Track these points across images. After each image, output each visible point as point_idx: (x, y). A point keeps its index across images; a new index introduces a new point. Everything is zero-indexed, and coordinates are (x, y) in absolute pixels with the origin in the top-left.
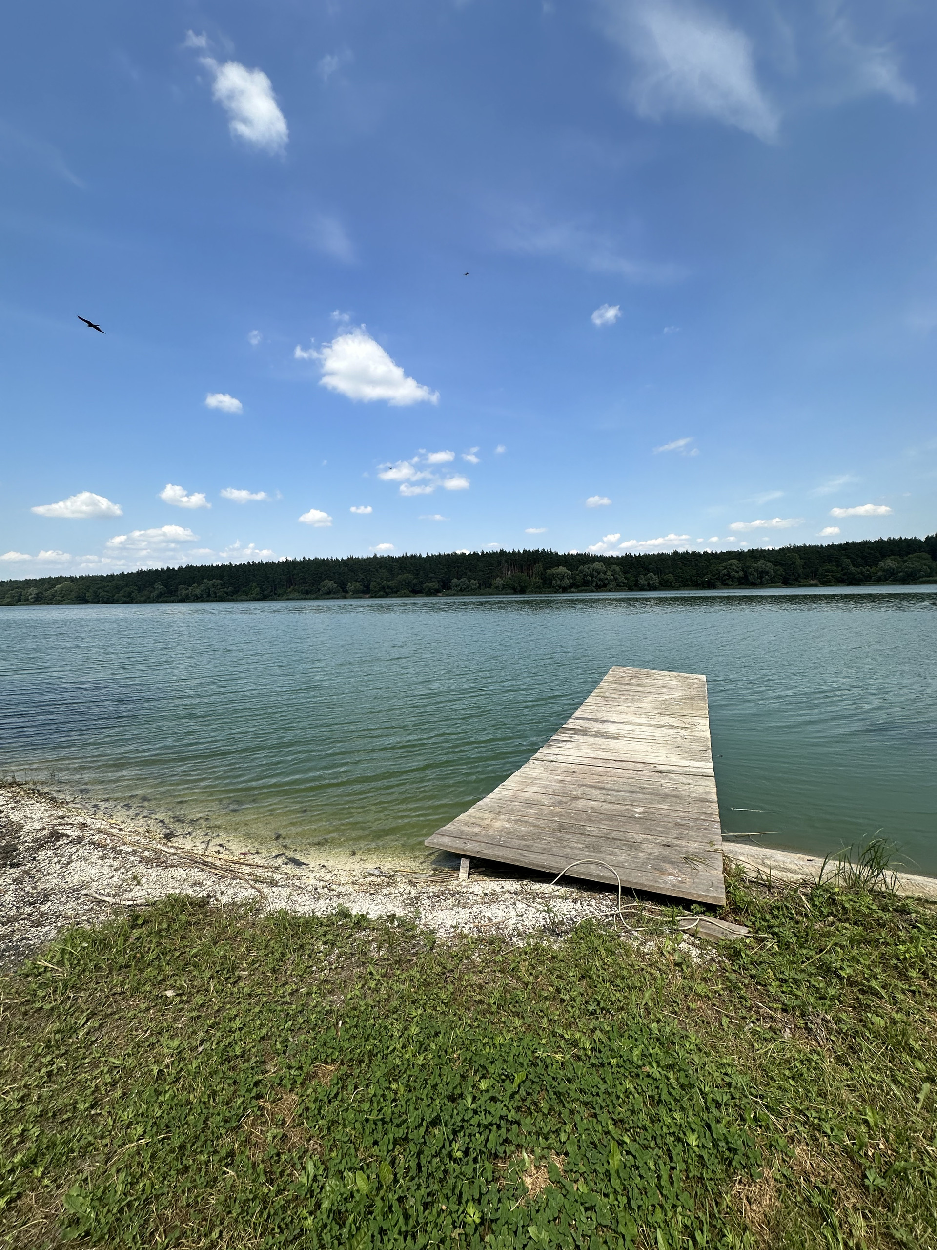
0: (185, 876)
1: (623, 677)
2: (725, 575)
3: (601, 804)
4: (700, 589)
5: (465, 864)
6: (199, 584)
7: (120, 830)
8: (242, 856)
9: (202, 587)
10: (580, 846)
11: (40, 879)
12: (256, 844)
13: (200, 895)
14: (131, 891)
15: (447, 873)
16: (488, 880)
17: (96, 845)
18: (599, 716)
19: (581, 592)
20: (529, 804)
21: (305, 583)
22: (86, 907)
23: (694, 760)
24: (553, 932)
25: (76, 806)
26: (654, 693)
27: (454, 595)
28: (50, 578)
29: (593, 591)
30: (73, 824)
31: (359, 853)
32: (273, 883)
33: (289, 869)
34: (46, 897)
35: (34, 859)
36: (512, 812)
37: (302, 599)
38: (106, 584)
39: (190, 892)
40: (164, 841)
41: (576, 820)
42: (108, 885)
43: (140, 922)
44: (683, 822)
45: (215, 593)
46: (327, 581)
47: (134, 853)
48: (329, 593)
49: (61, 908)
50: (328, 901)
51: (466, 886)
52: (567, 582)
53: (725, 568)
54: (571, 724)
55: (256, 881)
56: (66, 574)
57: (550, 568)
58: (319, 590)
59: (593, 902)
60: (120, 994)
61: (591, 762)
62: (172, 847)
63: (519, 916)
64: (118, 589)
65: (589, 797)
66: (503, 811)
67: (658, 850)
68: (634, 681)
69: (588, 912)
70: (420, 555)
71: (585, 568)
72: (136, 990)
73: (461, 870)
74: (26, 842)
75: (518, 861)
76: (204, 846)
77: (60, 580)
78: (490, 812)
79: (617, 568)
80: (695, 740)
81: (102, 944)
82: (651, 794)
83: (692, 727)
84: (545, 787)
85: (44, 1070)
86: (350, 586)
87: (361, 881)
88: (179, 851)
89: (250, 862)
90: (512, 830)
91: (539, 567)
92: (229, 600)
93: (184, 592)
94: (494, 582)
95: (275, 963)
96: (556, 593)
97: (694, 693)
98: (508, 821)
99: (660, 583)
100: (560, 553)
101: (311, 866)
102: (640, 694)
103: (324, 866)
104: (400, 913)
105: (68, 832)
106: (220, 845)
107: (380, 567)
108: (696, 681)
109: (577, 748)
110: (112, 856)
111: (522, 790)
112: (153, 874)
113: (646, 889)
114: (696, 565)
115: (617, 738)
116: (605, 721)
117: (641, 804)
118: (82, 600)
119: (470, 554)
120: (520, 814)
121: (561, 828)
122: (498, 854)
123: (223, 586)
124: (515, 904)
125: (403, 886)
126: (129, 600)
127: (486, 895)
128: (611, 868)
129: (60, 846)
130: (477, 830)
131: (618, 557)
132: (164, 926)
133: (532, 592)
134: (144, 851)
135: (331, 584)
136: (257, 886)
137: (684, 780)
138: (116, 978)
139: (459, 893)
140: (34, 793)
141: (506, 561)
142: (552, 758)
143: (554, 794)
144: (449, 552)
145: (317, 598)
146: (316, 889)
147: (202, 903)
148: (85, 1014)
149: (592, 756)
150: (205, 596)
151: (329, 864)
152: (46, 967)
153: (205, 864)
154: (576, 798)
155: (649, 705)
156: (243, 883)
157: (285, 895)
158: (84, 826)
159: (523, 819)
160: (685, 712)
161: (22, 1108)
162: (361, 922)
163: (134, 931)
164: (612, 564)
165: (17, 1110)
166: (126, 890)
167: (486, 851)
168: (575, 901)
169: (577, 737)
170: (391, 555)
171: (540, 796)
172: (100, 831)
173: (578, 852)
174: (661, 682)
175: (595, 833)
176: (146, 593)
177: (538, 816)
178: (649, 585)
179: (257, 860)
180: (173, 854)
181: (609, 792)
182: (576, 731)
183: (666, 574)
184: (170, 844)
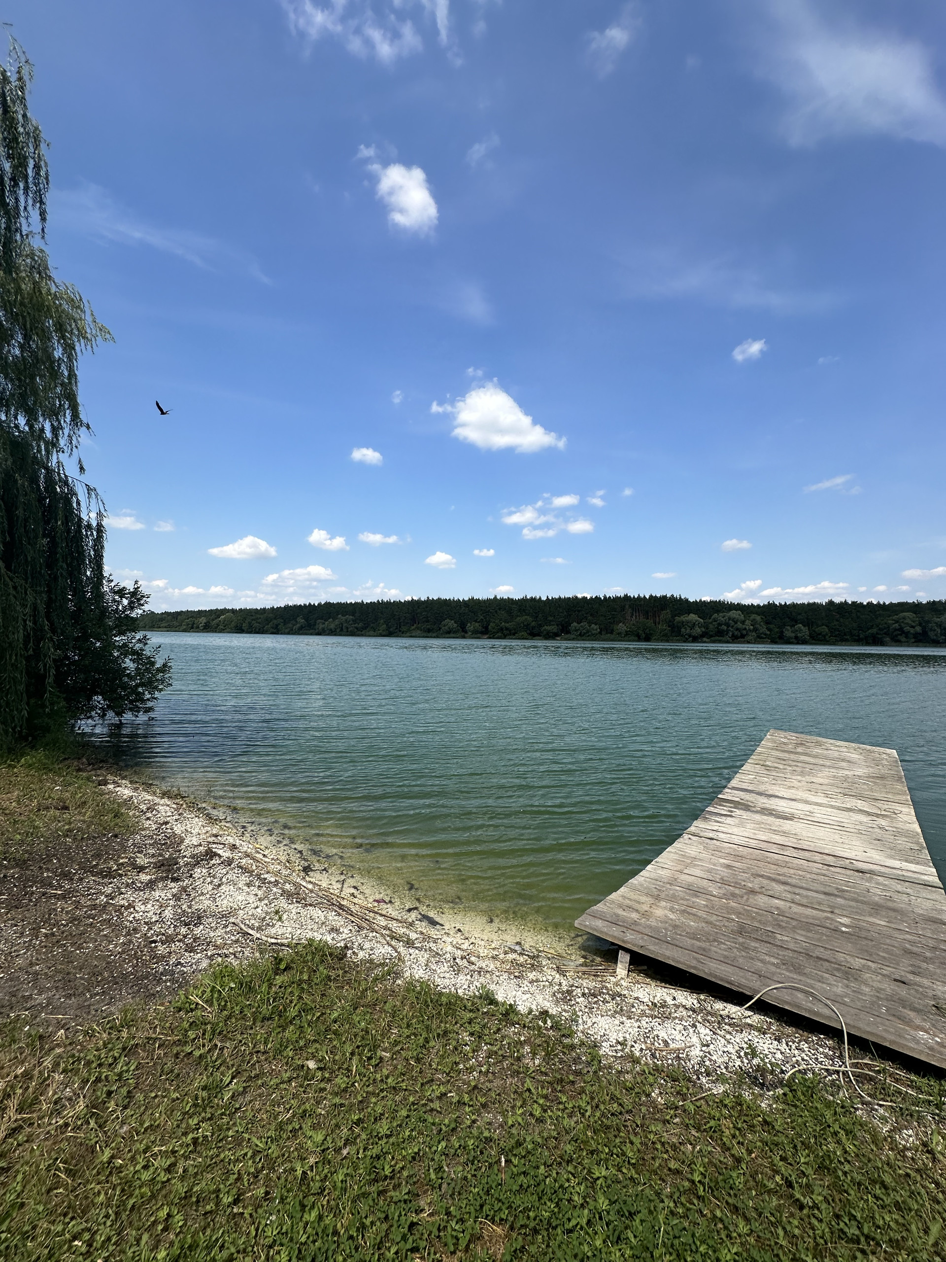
0: (323, 918)
1: (784, 744)
2: (896, 630)
3: (788, 904)
4: (862, 645)
5: (624, 958)
6: (334, 619)
7: (264, 856)
8: (376, 904)
9: (337, 622)
10: (775, 961)
11: (195, 897)
12: (389, 892)
13: (338, 945)
14: (273, 926)
15: (601, 965)
16: (653, 984)
17: (245, 870)
18: (762, 788)
19: (714, 642)
20: (696, 892)
21: (428, 621)
22: (233, 938)
23: (906, 861)
24: (755, 1081)
25: (227, 825)
26: (829, 767)
27: (573, 639)
28: (217, 610)
29: (728, 642)
30: (224, 844)
31: (496, 920)
32: (409, 943)
33: (422, 926)
34: (199, 918)
35: (191, 876)
36: (673, 898)
37: (424, 637)
38: (259, 616)
39: (328, 938)
40: (302, 874)
41: (760, 921)
42: (253, 915)
43: (282, 967)
44: (915, 949)
45: (347, 628)
46: (448, 620)
47: (276, 884)
48: (449, 632)
49: (212, 934)
50: (469, 977)
51: (627, 988)
52: (698, 631)
53: (897, 622)
54: (727, 794)
55: (392, 938)
56: (229, 607)
57: (679, 615)
58: (440, 629)
59: (805, 1046)
60: (263, 1053)
61: (763, 846)
62: (310, 882)
63: (704, 1045)
64: (268, 621)
65: (770, 893)
66: (663, 895)
67: (889, 987)
68: (799, 750)
69: (799, 1058)
70: (540, 598)
71: (720, 617)
72: (279, 1051)
73: (619, 965)
74: (185, 856)
75: (695, 968)
76: (340, 886)
77: (225, 611)
78: (647, 894)
79: (758, 618)
80: (899, 833)
81: (247, 987)
82: (853, 900)
83: (892, 815)
84: (709, 871)
85: (190, 1136)
86: (470, 627)
87: (502, 956)
88: (317, 888)
89: (384, 913)
90: (678, 923)
91: (666, 614)
92: (358, 635)
93: (321, 626)
94: (615, 627)
95: (419, 1050)
96: (685, 642)
97: (885, 771)
98: (672, 910)
99: (811, 636)
100: (691, 600)
101: (446, 927)
102: (811, 766)
103: (459, 930)
104: (553, 1011)
105: (220, 852)
106: (355, 887)
107: (500, 609)
108: (884, 756)
109: (741, 824)
110: (257, 884)
111: (681, 872)
112: (294, 911)
113: (887, 1044)
114: (858, 617)
115: (791, 819)
116: (771, 796)
117: (845, 913)
118: (239, 629)
119: (591, 598)
120: (685, 903)
121: (741, 930)
122: (668, 953)
123: (355, 621)
124: (694, 1026)
125: (550, 974)
126: (276, 631)
127: (654, 1005)
128: (829, 1002)
129: (214, 865)
130: (634, 916)
131: (758, 606)
132: (305, 977)
133: (657, 640)
134: (285, 882)
135: (451, 624)
136: (393, 943)
137: (899, 888)
138: (260, 1031)
139: (620, 995)
140: (193, 806)
141: (630, 606)
142: (711, 835)
143: (723, 882)
144: (569, 595)
145: (437, 637)
146: (455, 959)
147: (340, 955)
148: (230, 1072)
149: (763, 838)
150: (338, 630)
151: (465, 928)
152: (197, 1004)
153: (341, 907)
154: (752, 892)
155: (826, 781)
156: (380, 939)
157: (422, 961)
158: (234, 847)
159: (689, 909)
160: (877, 795)
161: (168, 1180)
162: (509, 1013)
163: (277, 977)
164: (752, 613)
165: (163, 1183)
166: (268, 925)
167: (651, 947)
168: (778, 1039)
169: (738, 812)
170: (511, 597)
171: (705, 883)
172: (247, 855)
173: (773, 969)
174: (836, 754)
175: (792, 946)
176: (290, 625)
177: (710, 909)
178: (796, 637)
179: (390, 910)
180: (311, 891)
181: (797, 891)
182: (737, 805)
183: (818, 626)
184: (308, 879)
